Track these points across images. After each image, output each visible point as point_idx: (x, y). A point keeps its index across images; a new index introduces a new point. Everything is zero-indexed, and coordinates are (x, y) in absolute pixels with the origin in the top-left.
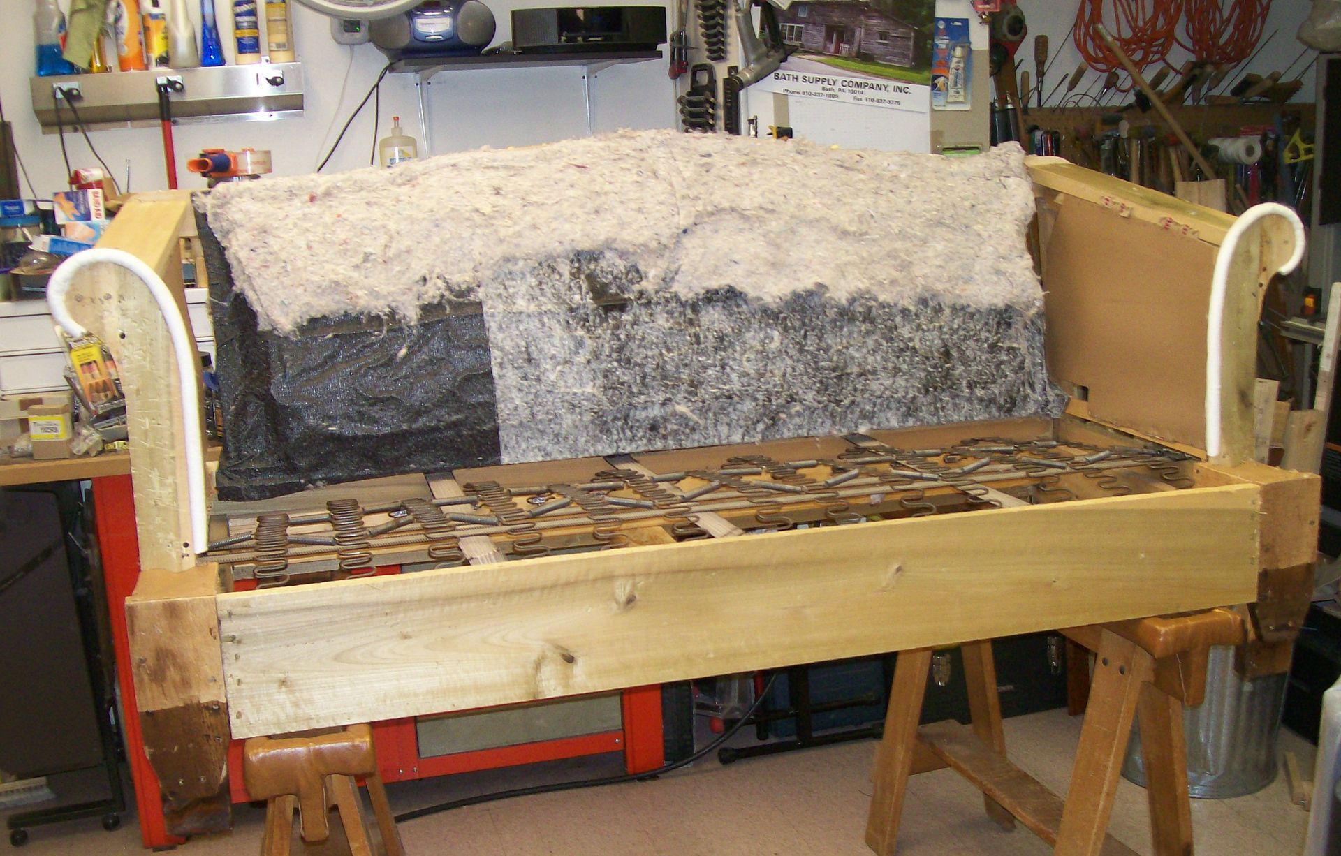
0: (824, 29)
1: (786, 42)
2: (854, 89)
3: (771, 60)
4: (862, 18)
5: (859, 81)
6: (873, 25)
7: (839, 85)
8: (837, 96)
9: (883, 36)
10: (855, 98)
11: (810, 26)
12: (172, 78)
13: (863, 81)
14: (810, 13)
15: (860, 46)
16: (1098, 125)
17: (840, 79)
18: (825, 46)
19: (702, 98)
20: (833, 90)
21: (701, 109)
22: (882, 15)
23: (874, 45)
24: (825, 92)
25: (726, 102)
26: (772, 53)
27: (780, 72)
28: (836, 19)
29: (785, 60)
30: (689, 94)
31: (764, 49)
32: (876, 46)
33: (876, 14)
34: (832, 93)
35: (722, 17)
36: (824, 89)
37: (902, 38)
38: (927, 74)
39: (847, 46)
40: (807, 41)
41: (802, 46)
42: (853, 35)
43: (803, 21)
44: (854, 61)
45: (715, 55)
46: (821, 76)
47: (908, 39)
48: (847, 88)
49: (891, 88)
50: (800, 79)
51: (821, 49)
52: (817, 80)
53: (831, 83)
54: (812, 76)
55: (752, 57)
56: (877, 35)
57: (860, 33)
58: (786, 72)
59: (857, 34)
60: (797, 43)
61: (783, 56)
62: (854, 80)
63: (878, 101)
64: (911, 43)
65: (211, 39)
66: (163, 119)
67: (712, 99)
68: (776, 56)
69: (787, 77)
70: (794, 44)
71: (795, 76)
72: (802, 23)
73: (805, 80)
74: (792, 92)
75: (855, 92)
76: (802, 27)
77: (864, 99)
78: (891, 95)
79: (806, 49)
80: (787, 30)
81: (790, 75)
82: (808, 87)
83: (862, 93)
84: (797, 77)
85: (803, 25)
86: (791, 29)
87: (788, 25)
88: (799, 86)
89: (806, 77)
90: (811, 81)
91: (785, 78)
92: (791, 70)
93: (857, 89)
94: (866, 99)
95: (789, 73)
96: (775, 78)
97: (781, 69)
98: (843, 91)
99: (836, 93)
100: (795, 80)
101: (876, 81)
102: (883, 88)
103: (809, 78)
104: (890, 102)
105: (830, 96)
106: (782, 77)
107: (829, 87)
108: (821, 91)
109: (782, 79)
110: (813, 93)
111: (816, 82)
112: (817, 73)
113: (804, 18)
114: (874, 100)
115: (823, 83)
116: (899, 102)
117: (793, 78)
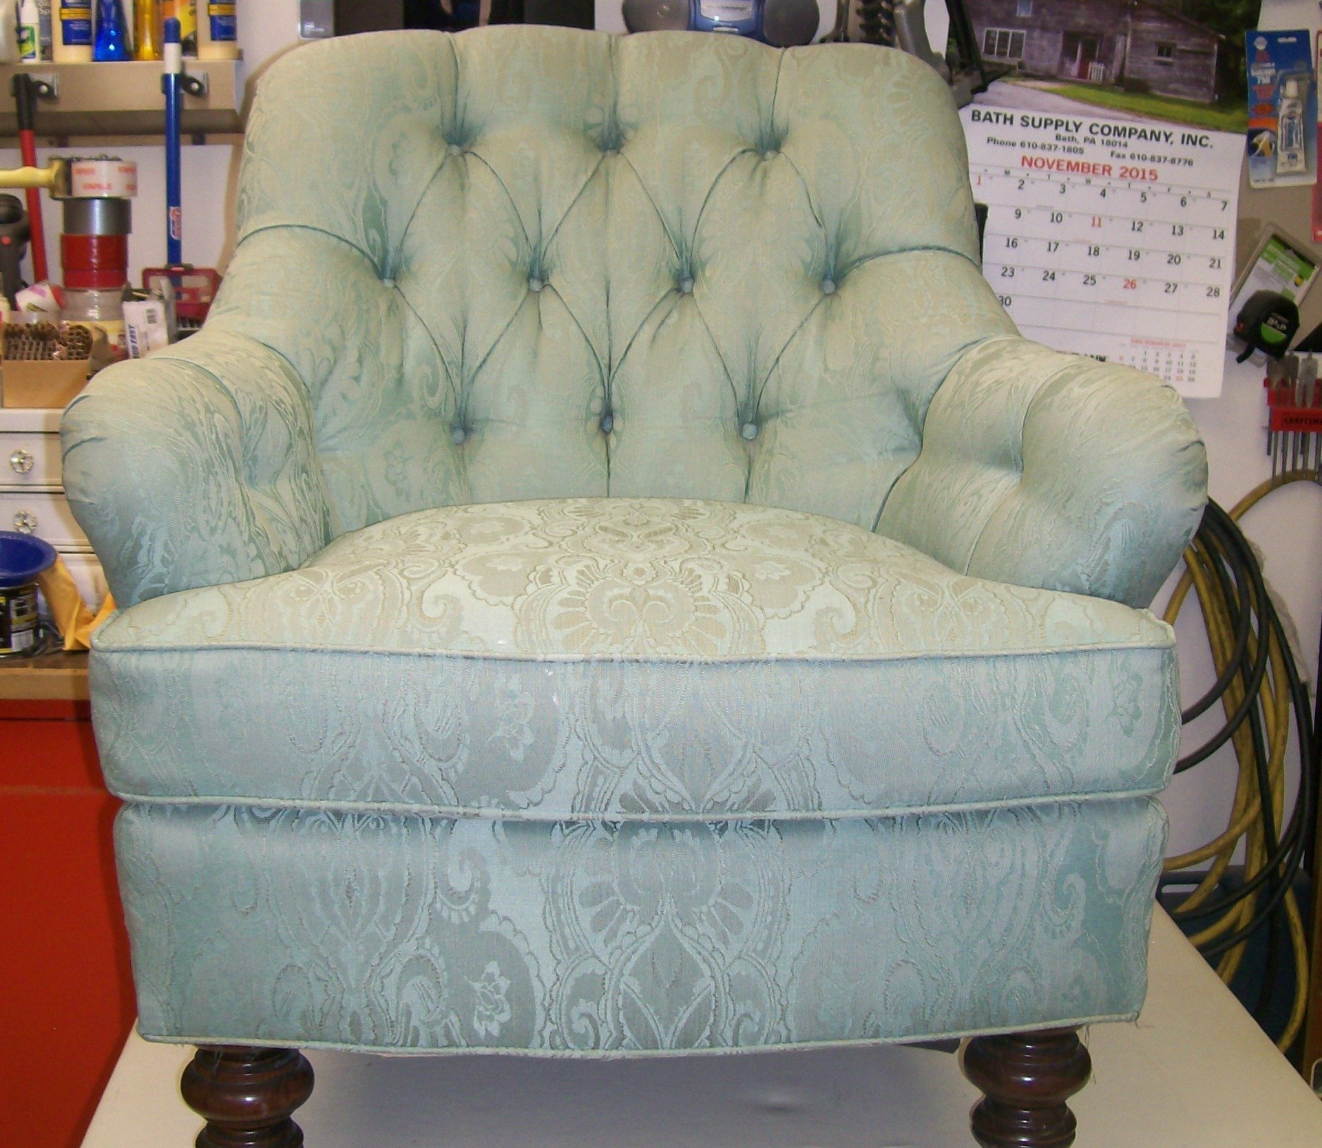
0: (1060, 38)
1: (994, 58)
2: (1111, 137)
4: (1128, 19)
5: (1120, 125)
6: (1149, 32)
7: (1084, 132)
8: (1081, 151)
9: (1164, 50)
10: (1112, 154)
11: (1036, 34)
13: (1128, 125)
14: (1037, 11)
15: (1123, 66)
17: (1087, 122)
18: (1062, 64)
20: (1073, 139)
22: (1164, 15)
23: (1148, 66)
24: (1060, 144)
26: (961, 76)
27: (983, 110)
28: (1082, 22)
29: (983, 89)
31: (946, 70)
32: (1151, 65)
33: (1152, 13)
34: (1072, 145)
36: (1058, 137)
37: (1195, 53)
38: (1238, 115)
39: (1102, 67)
40: (1031, 57)
41: (1021, 65)
42: (1112, 48)
43: (1024, 24)
44: (1112, 91)
46: (1054, 117)
47: (1208, 55)
48: (1098, 138)
49: (1176, 138)
50: (1017, 121)
51: (1054, 71)
52: (1047, 123)
53: (1071, 127)
54: (1038, 116)
56: (1154, 50)
57: (1123, 45)
58: (993, 110)
59: (1119, 46)
60: (1015, 61)
61: (979, 82)
62: (1112, 124)
63: (1153, 159)
64: (1214, 61)
68: (966, 82)
69: (994, 118)
70: (1007, 63)
71: (1009, 116)
72: (1023, 27)
73: (1025, 122)
74: (1002, 143)
75: (1114, 144)
76: (1022, 35)
77: (1128, 156)
78: (1177, 149)
79: (1029, 71)
80: (994, 39)
81: (998, 115)
82: (1031, 135)
83: (1126, 145)
84: (1012, 117)
85: (1024, 32)
86: (1004, 37)
87: (998, 30)
88: (1016, 132)
89: (1028, 118)
90: (1037, 123)
91: (991, 120)
92: (1001, 106)
93: (1117, 138)
94: (1132, 157)
95: (998, 110)
96: (973, 119)
97: (981, 103)
98: (1093, 141)
99: (1081, 145)
100: (1008, 122)
101: (1149, 126)
102: (1163, 138)
103: (1033, 120)
104: (1173, 161)
105: (1070, 150)
106: (982, 116)
107: (1067, 134)
108: (1053, 142)
109: (984, 120)
110: (1039, 144)
111: (1045, 127)
112: (1046, 111)
113: (1024, 19)
114: (1144, 158)
115: (1056, 128)
116: (1190, 163)
117: (1005, 120)
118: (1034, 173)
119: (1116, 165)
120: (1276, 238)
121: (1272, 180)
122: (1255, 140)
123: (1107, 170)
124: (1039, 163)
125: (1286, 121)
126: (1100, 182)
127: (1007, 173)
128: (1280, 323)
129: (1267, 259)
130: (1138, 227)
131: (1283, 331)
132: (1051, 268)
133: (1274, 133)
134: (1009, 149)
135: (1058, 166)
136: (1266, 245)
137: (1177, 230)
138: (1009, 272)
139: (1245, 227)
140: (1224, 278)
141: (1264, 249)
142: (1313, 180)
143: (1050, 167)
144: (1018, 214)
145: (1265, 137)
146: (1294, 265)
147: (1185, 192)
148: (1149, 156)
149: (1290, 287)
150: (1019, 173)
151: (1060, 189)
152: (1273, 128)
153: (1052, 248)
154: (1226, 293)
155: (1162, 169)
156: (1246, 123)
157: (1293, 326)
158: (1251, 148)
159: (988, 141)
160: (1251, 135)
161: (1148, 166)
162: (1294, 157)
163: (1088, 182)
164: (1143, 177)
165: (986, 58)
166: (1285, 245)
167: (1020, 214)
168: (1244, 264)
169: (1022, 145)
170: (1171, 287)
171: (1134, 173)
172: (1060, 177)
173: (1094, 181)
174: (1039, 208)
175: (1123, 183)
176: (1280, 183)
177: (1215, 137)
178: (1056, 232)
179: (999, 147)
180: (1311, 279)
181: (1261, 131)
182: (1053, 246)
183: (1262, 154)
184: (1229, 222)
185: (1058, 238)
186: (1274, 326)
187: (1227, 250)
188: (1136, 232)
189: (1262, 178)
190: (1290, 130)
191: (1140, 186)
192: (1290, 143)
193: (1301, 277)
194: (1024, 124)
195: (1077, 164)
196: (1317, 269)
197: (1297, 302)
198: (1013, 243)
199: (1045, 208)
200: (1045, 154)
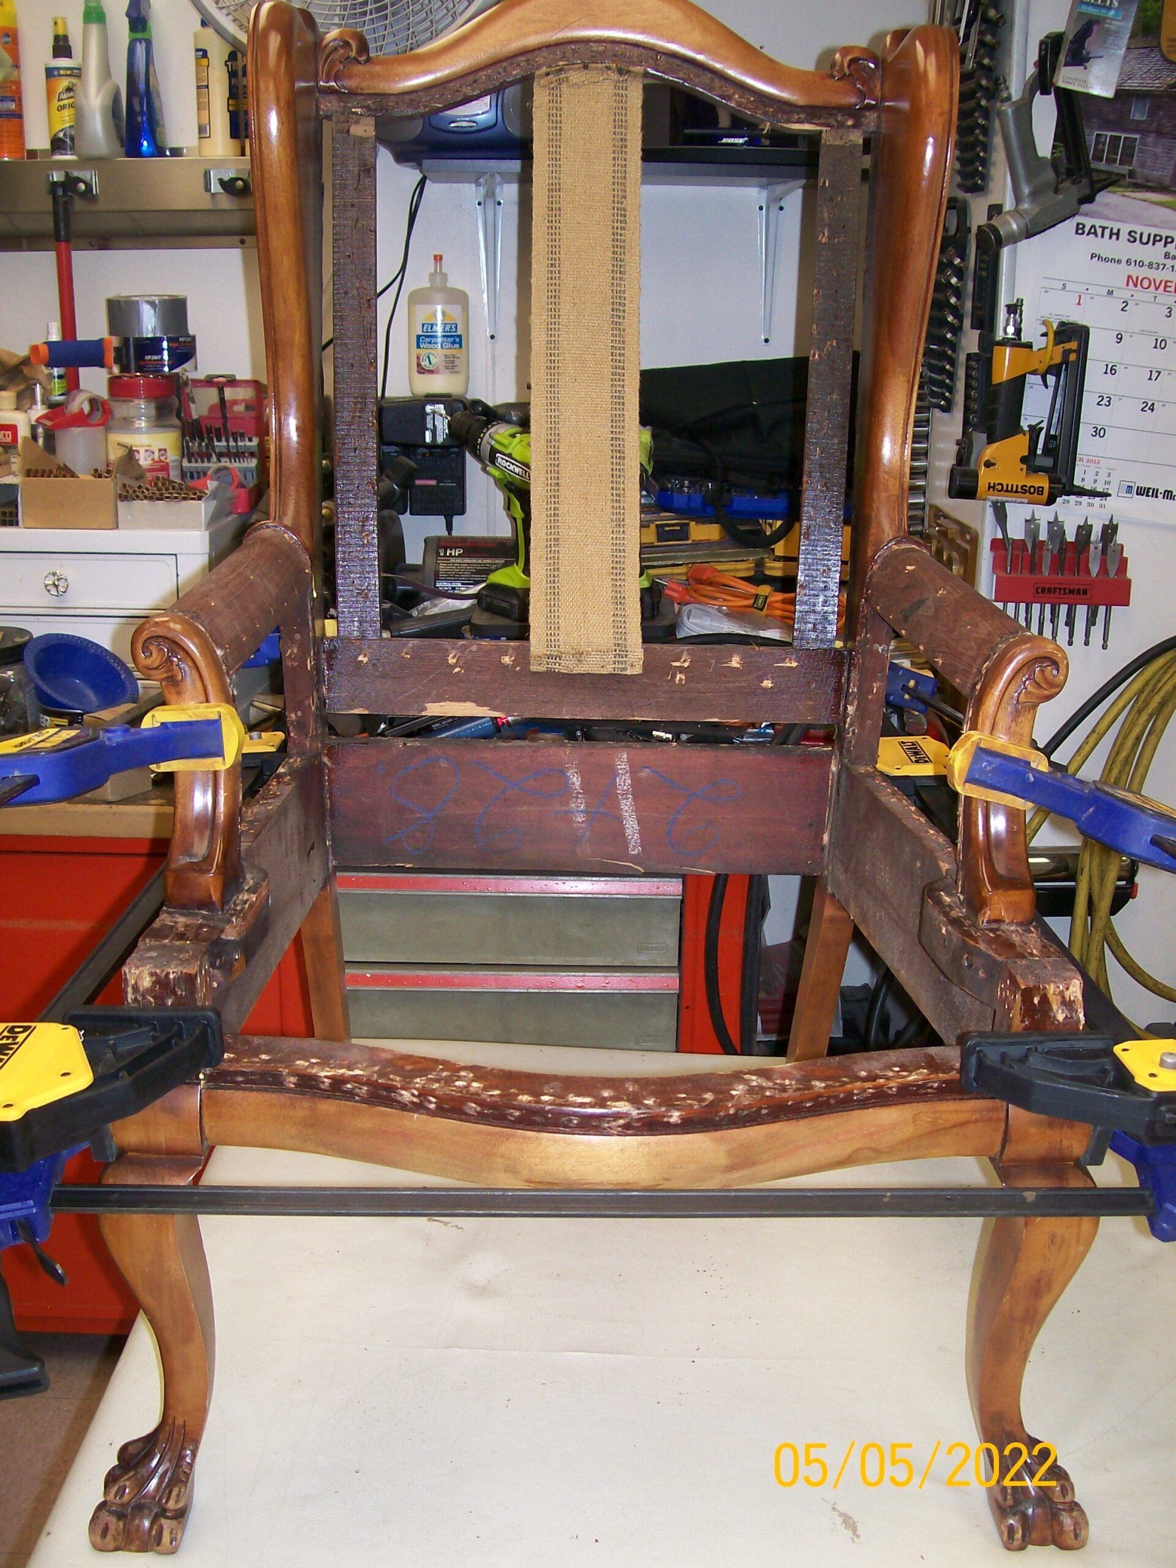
1: (1102, 166)
3: (1061, 196)
11: (1151, 138)
12: (76, 174)
14: (1152, 114)
24: (1169, 262)
25: (978, 268)
26: (1067, 184)
27: (1088, 222)
29: (1089, 199)
31: (1049, 175)
35: (986, 113)
36: (1167, 256)
40: (1143, 165)
43: (1137, 127)
45: (969, 183)
46: (1164, 233)
50: (1124, 236)
51: (1167, 183)
52: (1156, 239)
54: (1146, 231)
55: (1026, 190)
58: (1098, 223)
60: (1124, 169)
61: (1086, 191)
65: (142, 113)
66: (58, 238)
67: (957, 261)
68: (1072, 190)
69: (1099, 231)
70: (1115, 171)
71: (1115, 231)
72: (1136, 131)
73: (1132, 237)
74: (1107, 260)
76: (1136, 139)
79: (1139, 181)
80: (1104, 144)
81: (1104, 228)
82: (1138, 251)
84: (1119, 230)
85: (1137, 136)
86: (1115, 140)
87: (1109, 134)
88: (1121, 248)
89: (1136, 233)
90: (1145, 240)
91: (1095, 233)
92: (1108, 219)
95: (1105, 223)
96: (1077, 233)
97: (1086, 215)
100: (1114, 237)
103: (1141, 235)
106: (1087, 230)
108: (1162, 261)
109: (1088, 234)
110: (1146, 263)
111: (1154, 244)
112: (1155, 226)
113: (1139, 122)
115: (1165, 246)
117: (1111, 234)
118: (1140, 294)
124: (1146, 283)
127: (1110, 293)
132: (1151, 398)
134: (1115, 266)
135: (1166, 286)
138: (1105, 401)
143: (1157, 289)
144: (1120, 338)
150: (1123, 293)
151: (1166, 312)
153: (1154, 377)
159: (1093, 257)
165: (1094, 165)
167: (1121, 339)
169: (1128, 262)
172: (1168, 299)
174: (1143, 332)
178: (1157, 360)
179: (1102, 263)
182: (1154, 375)
185: (1160, 367)
194: (1132, 239)
198: (1111, 370)
199: (1149, 333)
200: (1151, 274)
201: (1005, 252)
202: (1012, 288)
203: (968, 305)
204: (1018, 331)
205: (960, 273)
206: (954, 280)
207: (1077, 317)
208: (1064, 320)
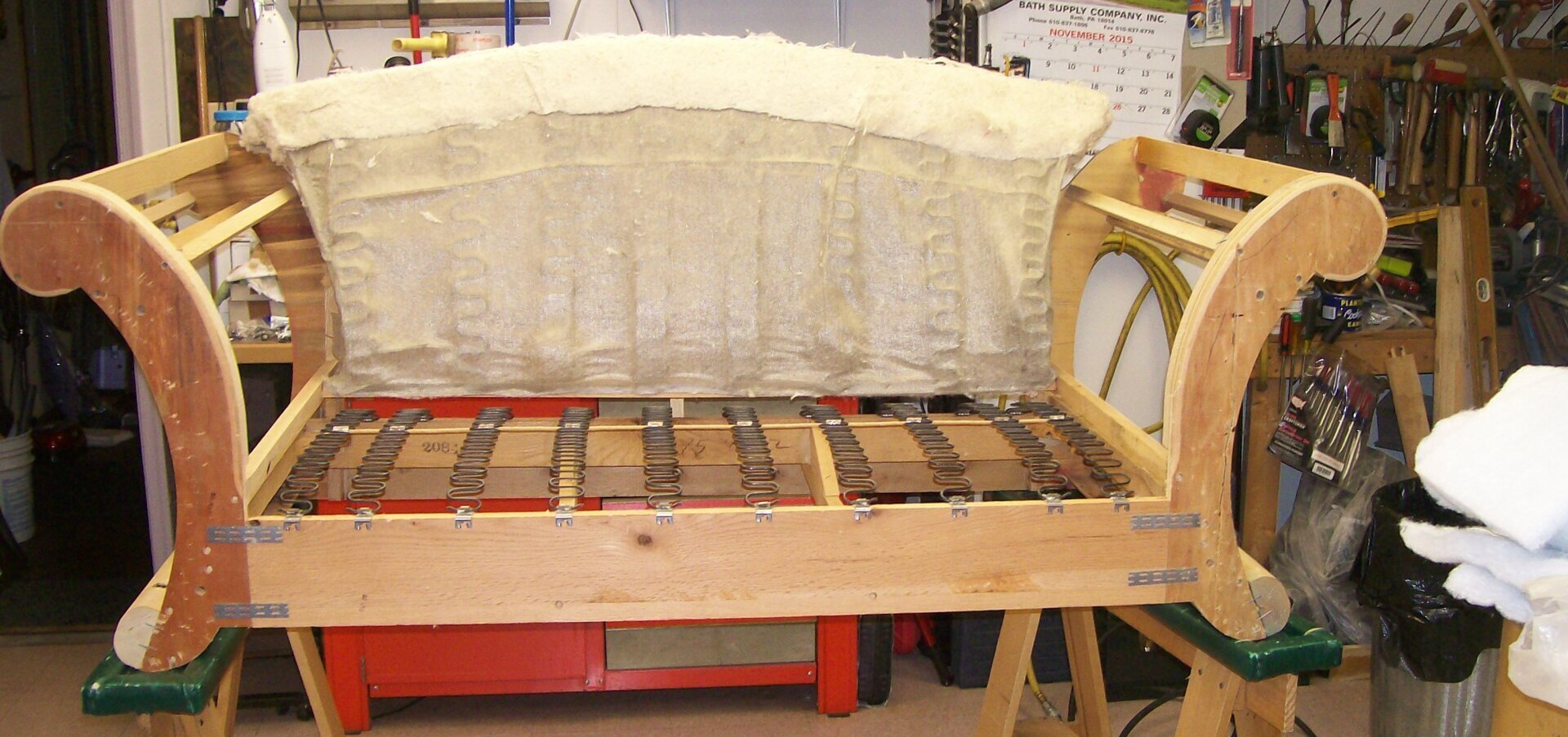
2: (1104, 17)
5: (1110, 9)
7: (1088, 14)
8: (1086, 25)
10: (1105, 27)
13: (1115, 10)
16: (1387, 64)
17: (1090, 7)
19: (948, 22)
20: (1081, 18)
21: (945, 34)
24: (1074, 21)
25: (967, 28)
27: (1026, 1)
30: (939, 18)
34: (1081, 22)
36: (1072, 17)
38: (1182, 3)
46: (1070, 5)
48: (1097, 17)
49: (1144, 16)
50: (1047, 6)
52: (1065, 8)
53: (1080, 10)
54: (1060, 4)
58: (1033, 1)
62: (1105, 9)
63: (1129, 30)
66: (411, 20)
67: (955, 24)
69: (1033, 6)
73: (1052, 7)
74: (1038, 21)
75: (1106, 21)
77: (1114, 29)
78: (1144, 23)
81: (1035, 4)
82: (1056, 15)
83: (1113, 21)
88: (1046, 14)
90: (1059, 8)
91: (1031, 7)
93: (1107, 17)
94: (1117, 28)
95: (1036, 1)
96: (1020, 7)
98: (1093, 19)
99: (1085, 22)
101: (1128, 9)
102: (1135, 17)
104: (1142, 31)
105: (1079, 24)
106: (1026, 4)
107: (1078, 15)
108: (1069, 19)
109: (1027, 7)
110: (1061, 22)
111: (1064, 11)
112: (1064, 1)
114: (1124, 29)
115: (1071, 11)
116: (1153, 32)
117: (1040, 7)
118: (1058, 39)
119: (1108, 34)
120: (1205, 77)
121: (1204, 42)
122: (1193, 19)
123: (1102, 37)
124: (1061, 33)
125: (1211, 6)
126: (1098, 44)
128: (1208, 129)
129: (1200, 90)
130: (1121, 71)
131: (1209, 134)
133: (1204, 14)
134: (1043, 24)
135: (1072, 34)
136: (1199, 82)
137: (1145, 73)
139: (1187, 72)
140: (1174, 102)
141: (1198, 85)
142: (1229, 42)
143: (1068, 35)
145: (1199, 17)
146: (1216, 94)
147: (1149, 50)
148: (1127, 28)
149: (1215, 107)
150: (1049, 39)
151: (1073, 48)
152: (1203, 11)
154: (1173, 111)
155: (1136, 36)
156: (1186, 8)
157: (1216, 132)
158: (1190, 23)
159: (1030, 19)
160: (1191, 15)
161: (1127, 34)
162: (1217, 28)
163: (1091, 44)
164: (1124, 41)
166: (1212, 83)
167: (1049, 64)
168: (1186, 92)
169: (1050, 22)
170: (1142, 108)
171: (1118, 39)
172: (1074, 41)
173: (1095, 43)
174: (1061, 60)
175: (1112, 45)
176: (1209, 44)
177: (1167, 16)
178: (1071, 75)
179: (1036, 23)
180: (1228, 102)
181: (1197, 13)
183: (1196, 27)
184: (1176, 68)
186: (1204, 131)
187: (1175, 85)
188: (1120, 75)
189: (1197, 41)
190: (1214, 13)
191: (1122, 46)
192: (1214, 20)
193: (1222, 101)
194: (1051, 9)
195: (1084, 33)
196: (1231, 97)
197: (1219, 117)
199: (1065, 60)
200: (1064, 28)
201: (981, 18)
202: (986, 38)
203: (963, 49)
204: (990, 61)
205: (957, 31)
206: (954, 36)
207: (1023, 53)
208: (1017, 56)
